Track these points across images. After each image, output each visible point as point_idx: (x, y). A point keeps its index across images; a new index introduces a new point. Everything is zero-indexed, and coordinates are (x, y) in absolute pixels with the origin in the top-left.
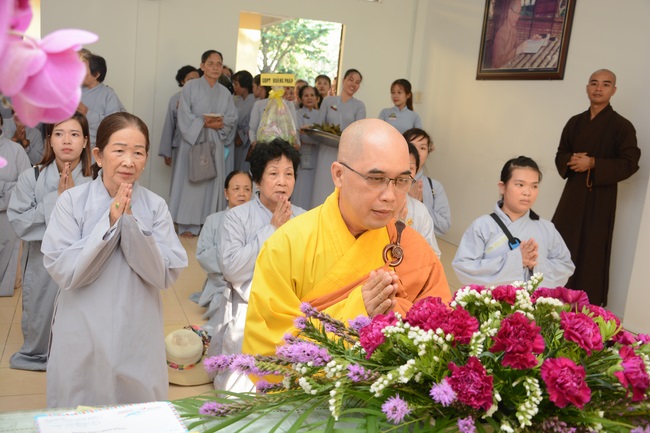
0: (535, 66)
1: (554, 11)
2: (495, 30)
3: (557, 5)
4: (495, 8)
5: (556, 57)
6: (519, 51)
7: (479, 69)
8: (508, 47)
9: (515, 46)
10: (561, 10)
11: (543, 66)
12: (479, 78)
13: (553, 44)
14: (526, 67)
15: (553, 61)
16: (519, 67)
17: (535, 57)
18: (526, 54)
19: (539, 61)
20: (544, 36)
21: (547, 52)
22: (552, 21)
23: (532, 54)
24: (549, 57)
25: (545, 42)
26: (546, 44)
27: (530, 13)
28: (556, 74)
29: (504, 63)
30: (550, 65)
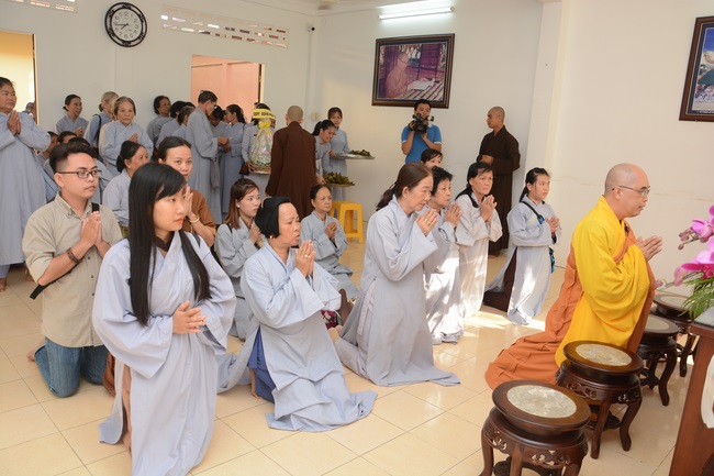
1: (437, 64)
2: (387, 72)
3: (438, 61)
4: (384, 58)
5: (441, 94)
6: (410, 88)
7: (374, 98)
8: (400, 85)
9: (406, 85)
10: (442, 64)
11: (432, 98)
12: (374, 104)
13: (438, 85)
15: (439, 96)
16: (411, 98)
17: (424, 92)
18: (416, 90)
19: (427, 95)
20: (430, 79)
21: (433, 90)
22: (436, 70)
23: (421, 91)
24: (436, 94)
25: (432, 83)
26: (432, 85)
27: (417, 64)
28: (442, 105)
29: (398, 95)
30: (437, 99)
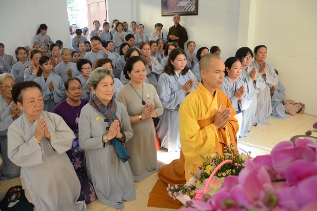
0: (186, 11)
5: (194, 7)
6: (178, 5)
7: (162, 13)
8: (174, 4)
9: (177, 4)
11: (189, 10)
12: (162, 16)
13: (192, 3)
14: (182, 11)
15: (193, 9)
16: (179, 11)
17: (185, 7)
18: (182, 6)
19: (187, 9)
21: (190, 5)
23: (184, 6)
24: (191, 7)
26: (189, 3)
28: (195, 13)
29: (173, 10)
30: (192, 10)
